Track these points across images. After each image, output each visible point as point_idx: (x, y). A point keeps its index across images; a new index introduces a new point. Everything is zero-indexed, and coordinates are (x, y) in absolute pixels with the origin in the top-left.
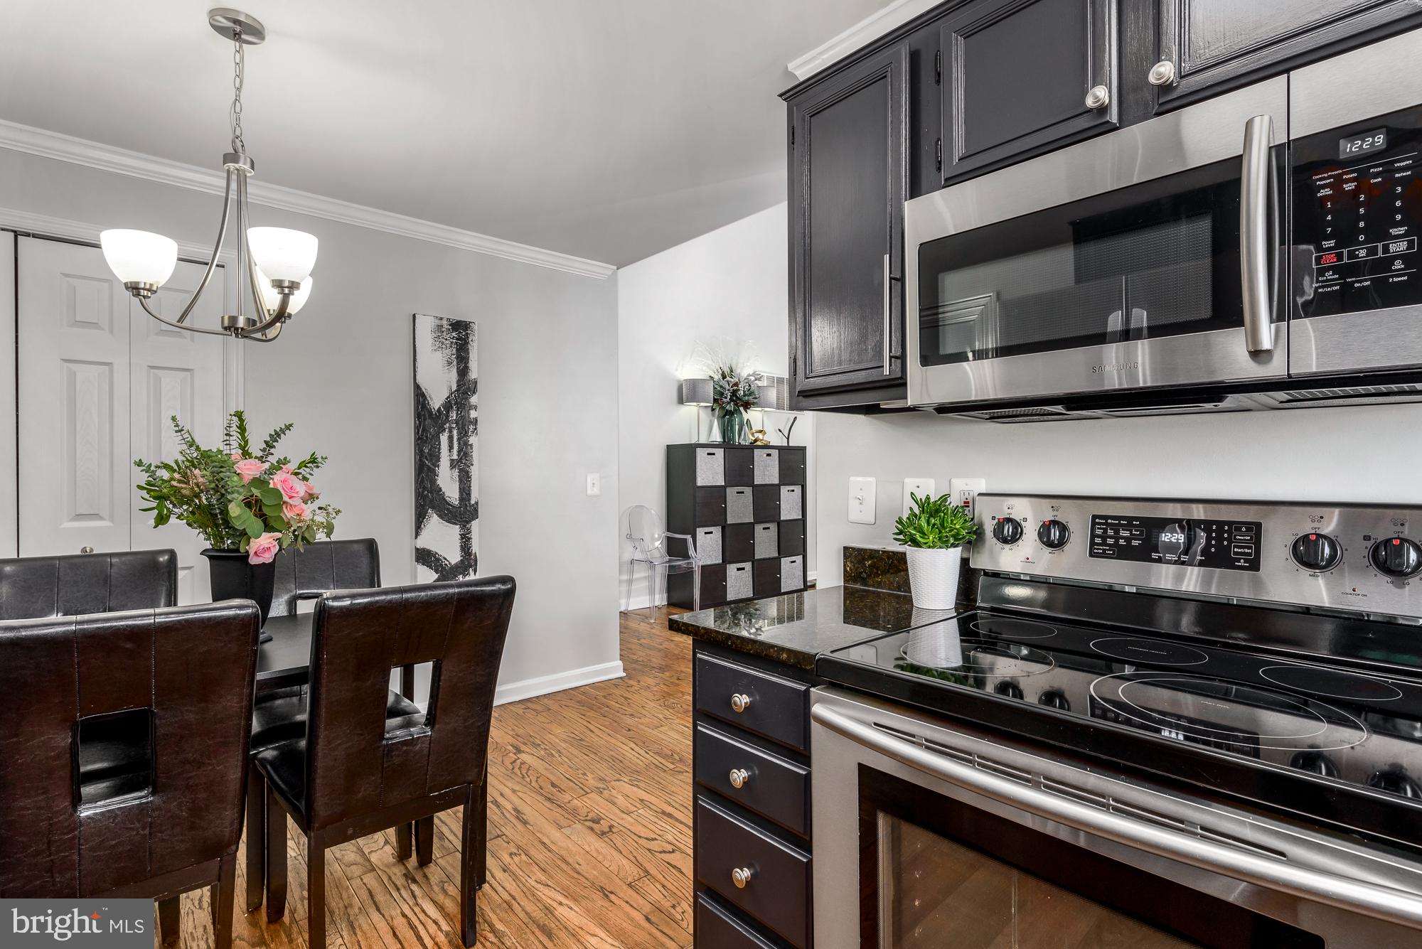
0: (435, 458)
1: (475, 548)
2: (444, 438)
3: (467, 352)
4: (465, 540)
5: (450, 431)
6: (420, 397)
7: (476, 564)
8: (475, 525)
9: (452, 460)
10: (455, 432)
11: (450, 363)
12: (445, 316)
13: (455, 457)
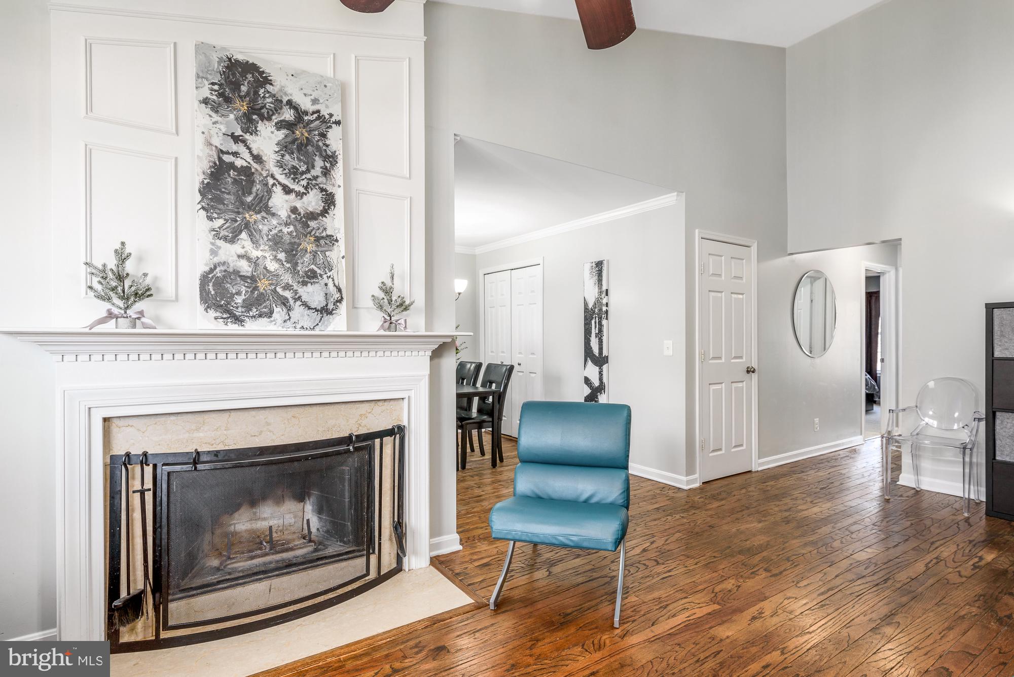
0: (590, 333)
1: (605, 380)
2: (593, 322)
3: (602, 276)
4: (601, 373)
5: (595, 319)
6: (586, 304)
7: (605, 389)
8: (605, 367)
9: (596, 333)
10: (597, 319)
11: (595, 284)
12: (594, 261)
13: (597, 332)
